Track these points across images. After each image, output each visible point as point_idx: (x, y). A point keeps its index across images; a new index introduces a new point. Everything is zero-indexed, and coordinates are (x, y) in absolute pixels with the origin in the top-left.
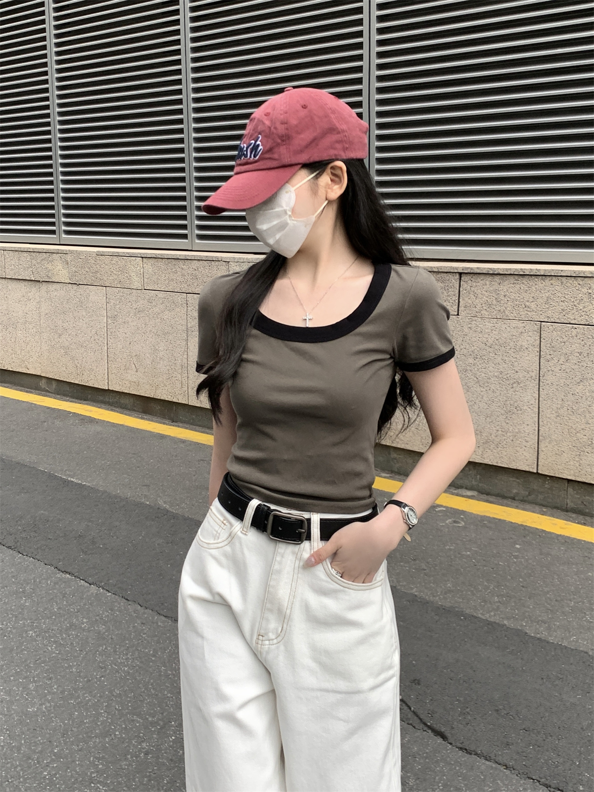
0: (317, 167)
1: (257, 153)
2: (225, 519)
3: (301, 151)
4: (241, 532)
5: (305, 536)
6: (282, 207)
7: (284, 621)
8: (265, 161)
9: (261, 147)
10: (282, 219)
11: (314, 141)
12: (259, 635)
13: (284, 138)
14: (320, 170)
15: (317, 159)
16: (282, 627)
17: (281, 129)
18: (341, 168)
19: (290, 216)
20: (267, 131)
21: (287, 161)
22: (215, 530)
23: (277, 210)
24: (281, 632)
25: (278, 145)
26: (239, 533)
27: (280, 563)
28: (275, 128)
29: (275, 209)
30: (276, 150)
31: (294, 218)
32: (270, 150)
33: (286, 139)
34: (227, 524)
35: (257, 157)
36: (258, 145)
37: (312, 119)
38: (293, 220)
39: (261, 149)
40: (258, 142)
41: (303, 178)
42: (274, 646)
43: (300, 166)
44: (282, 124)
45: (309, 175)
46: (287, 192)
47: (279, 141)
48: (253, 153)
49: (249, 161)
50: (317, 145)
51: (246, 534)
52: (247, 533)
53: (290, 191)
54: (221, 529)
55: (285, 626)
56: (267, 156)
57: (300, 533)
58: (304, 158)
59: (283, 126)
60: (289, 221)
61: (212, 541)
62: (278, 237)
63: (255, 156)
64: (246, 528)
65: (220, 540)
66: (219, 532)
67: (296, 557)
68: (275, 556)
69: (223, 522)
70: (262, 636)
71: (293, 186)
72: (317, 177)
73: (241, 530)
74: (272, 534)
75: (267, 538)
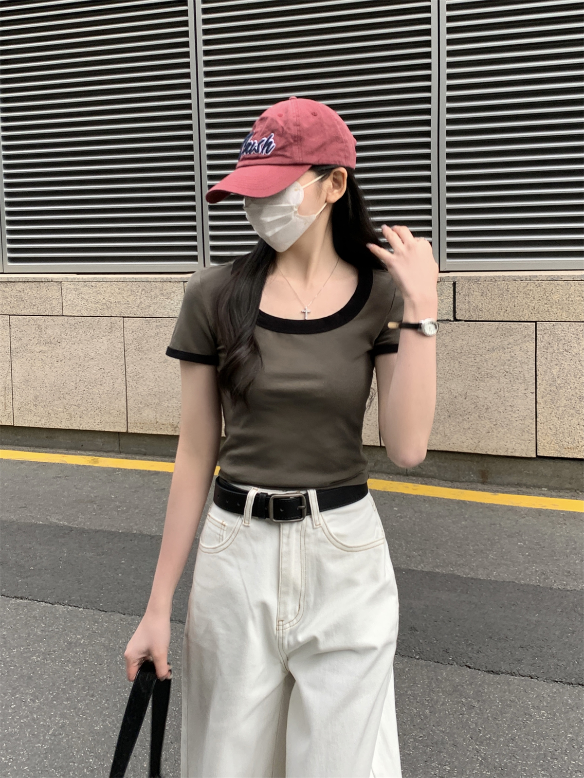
0: (322, 170)
1: (269, 150)
2: (225, 519)
3: (312, 153)
4: (244, 525)
5: (306, 511)
6: (288, 203)
7: (300, 598)
8: (277, 158)
9: (273, 144)
10: (289, 214)
11: (322, 147)
12: (279, 621)
13: (296, 139)
14: (325, 174)
15: (325, 162)
16: (299, 606)
17: (294, 131)
18: (343, 174)
19: (295, 212)
20: (281, 130)
21: (298, 159)
22: (218, 534)
23: (283, 205)
24: (299, 611)
25: (291, 144)
26: (242, 527)
28: (289, 128)
29: (281, 204)
30: (288, 148)
31: (299, 214)
32: (283, 148)
33: (298, 139)
34: (226, 523)
35: (269, 153)
36: (271, 142)
37: (322, 126)
38: (297, 216)
39: (274, 146)
40: (271, 140)
41: (310, 180)
42: (295, 626)
43: (309, 167)
44: (295, 125)
45: (316, 178)
46: (296, 190)
47: (292, 141)
48: (266, 149)
49: (260, 156)
50: (325, 150)
51: (248, 526)
52: (249, 524)
53: (299, 189)
54: (222, 531)
55: (302, 603)
56: (279, 153)
57: (301, 510)
58: (314, 160)
59: (296, 127)
60: (293, 217)
61: (217, 545)
62: (277, 230)
63: (267, 152)
64: (247, 520)
65: (224, 541)
66: (221, 534)
68: (281, 539)
69: (222, 524)
70: (282, 621)
71: (302, 186)
72: (322, 180)
73: (243, 523)
74: (275, 518)
75: (270, 523)
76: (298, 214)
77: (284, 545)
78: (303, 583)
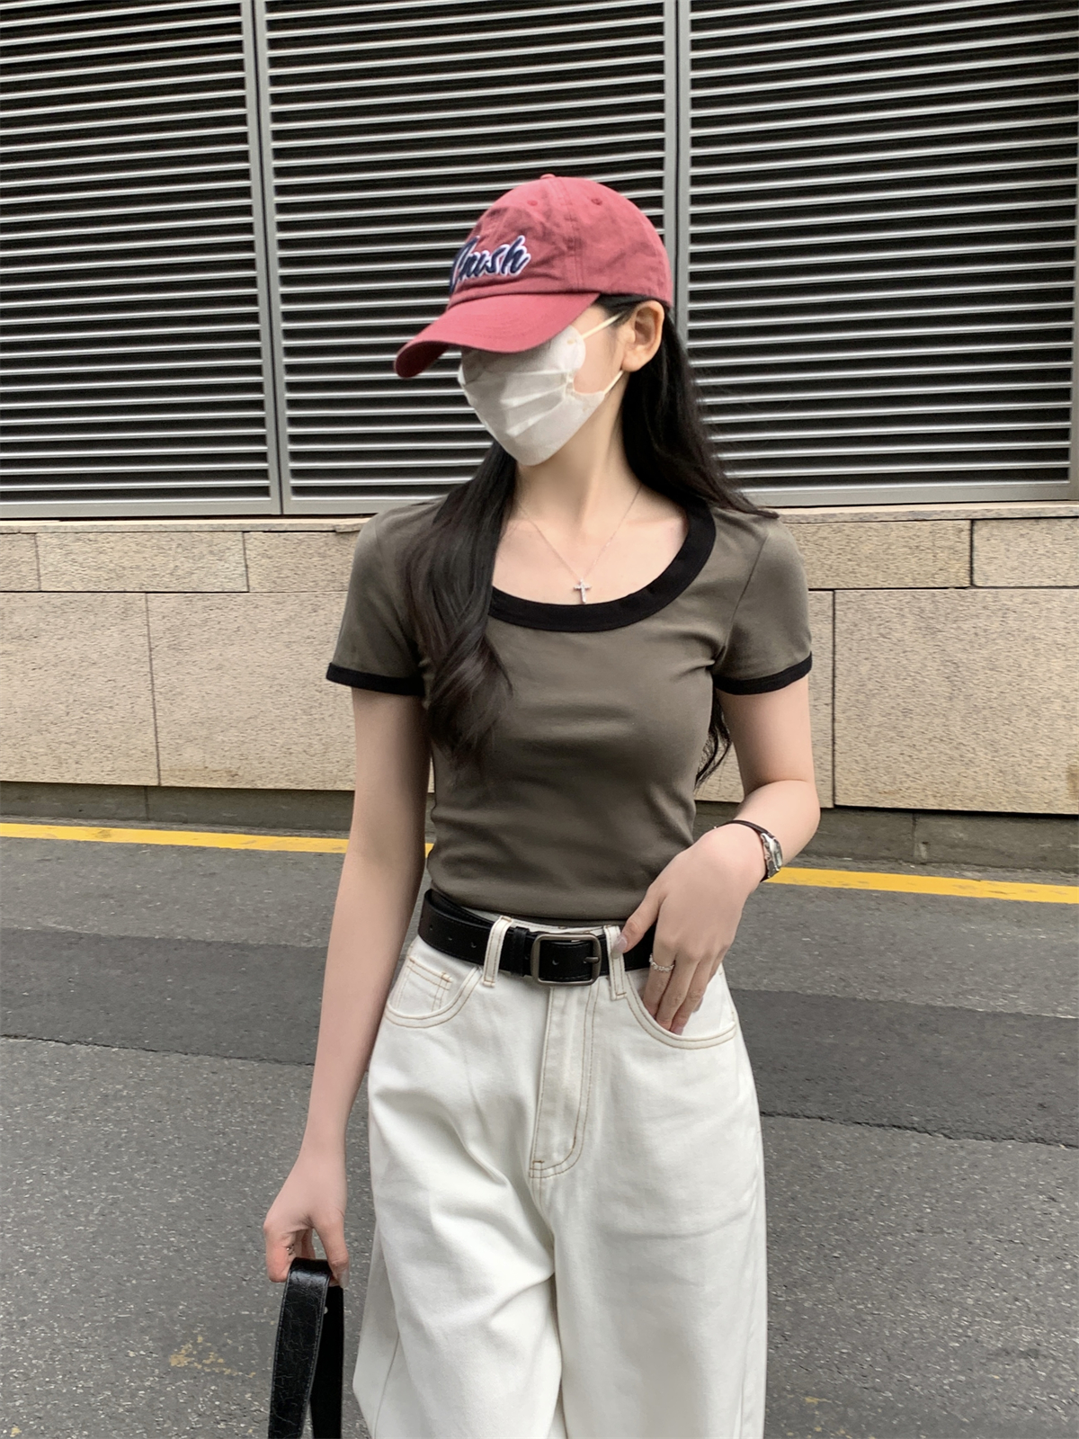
0: (618, 304)
1: (517, 265)
2: (447, 969)
3: (600, 271)
4: (483, 985)
5: (598, 967)
6: (557, 368)
7: (576, 1127)
8: (534, 281)
9: (526, 255)
10: (556, 390)
11: (618, 260)
12: (534, 1162)
13: (573, 244)
14: (623, 312)
15: (624, 290)
16: (575, 1138)
17: (567, 229)
18: (656, 315)
19: (569, 386)
20: (539, 228)
21: (576, 283)
22: (430, 995)
23: (546, 372)
24: (573, 1147)
25: (562, 254)
26: (479, 988)
27: (561, 1025)
28: (558, 225)
29: (539, 369)
30: (556, 262)
31: (576, 389)
32: (546, 262)
33: (575, 245)
34: (451, 979)
35: (519, 272)
36: (521, 252)
37: (614, 221)
38: (572, 394)
39: (526, 259)
40: (519, 248)
41: (594, 322)
42: (565, 1173)
43: (595, 297)
44: (567, 219)
45: (606, 319)
46: (570, 342)
47: (564, 248)
48: (510, 264)
49: (499, 278)
50: (623, 265)
51: (491, 987)
52: (493, 984)
53: (576, 341)
54: (441, 990)
55: (579, 1134)
56: (539, 270)
57: (591, 965)
58: (604, 283)
59: (569, 223)
60: (564, 395)
61: (427, 1014)
62: (531, 421)
63: (513, 270)
64: (490, 975)
65: (443, 1008)
66: (439, 996)
67: (586, 1010)
68: (549, 1015)
69: (442, 978)
70: (540, 1162)
71: (581, 333)
72: (616, 325)
73: (482, 980)
74: (541, 976)
75: (531, 986)
76: (573, 390)
77: (553, 1026)
78: (583, 1098)
